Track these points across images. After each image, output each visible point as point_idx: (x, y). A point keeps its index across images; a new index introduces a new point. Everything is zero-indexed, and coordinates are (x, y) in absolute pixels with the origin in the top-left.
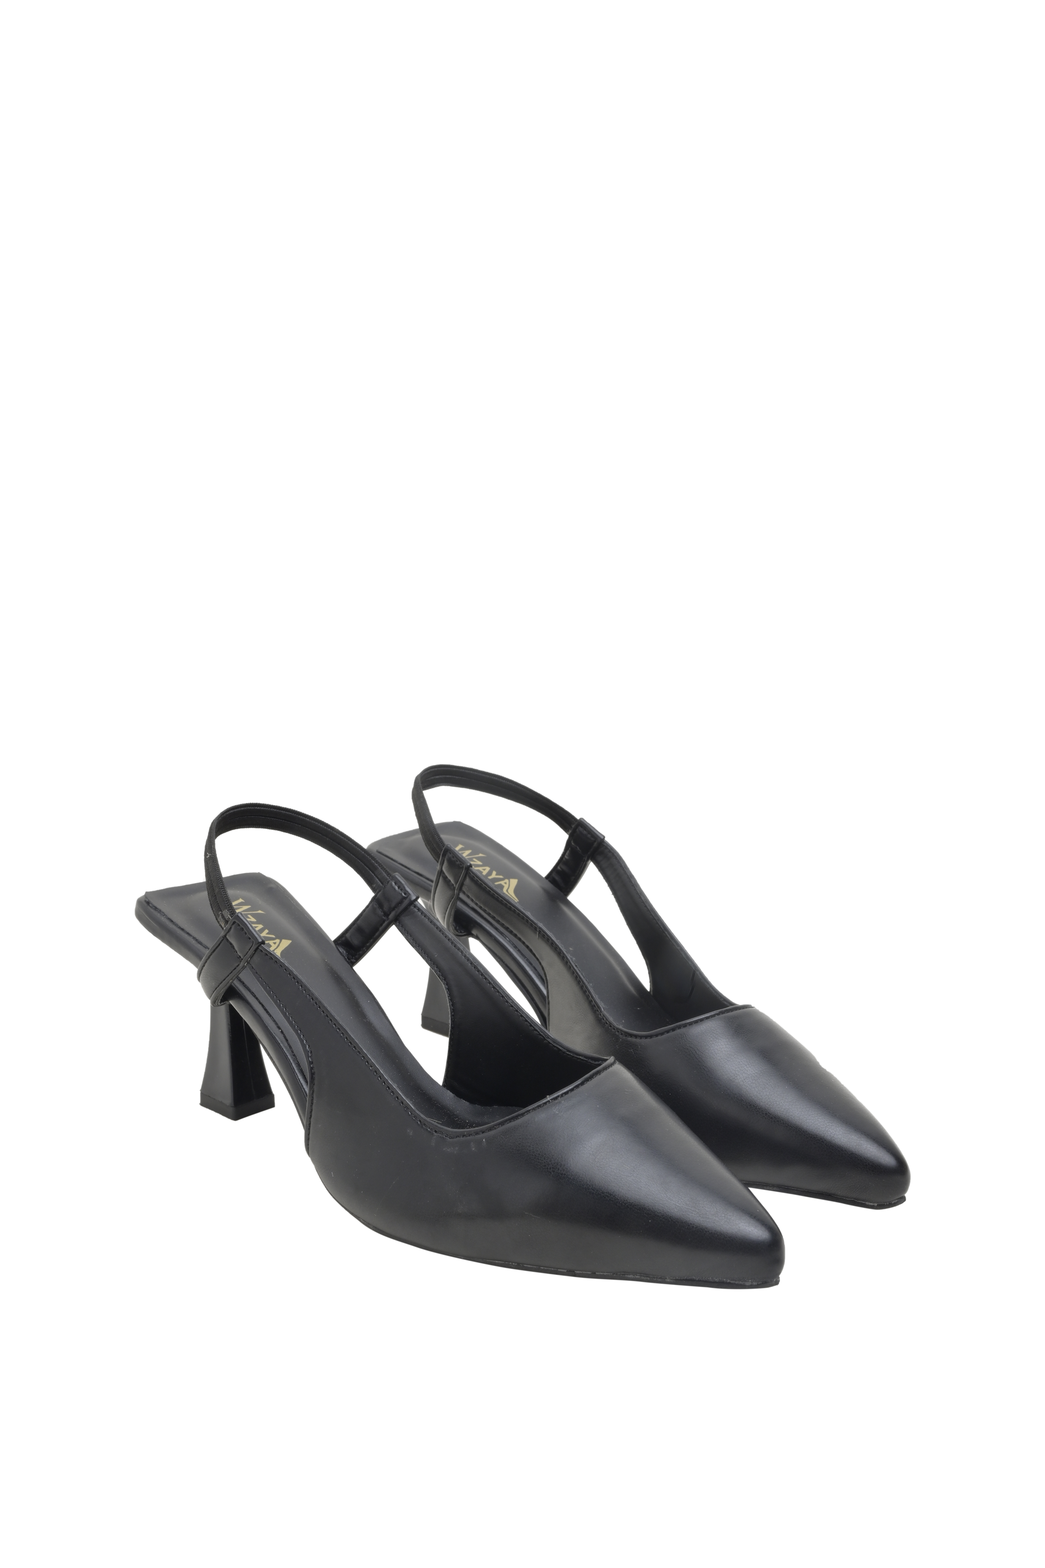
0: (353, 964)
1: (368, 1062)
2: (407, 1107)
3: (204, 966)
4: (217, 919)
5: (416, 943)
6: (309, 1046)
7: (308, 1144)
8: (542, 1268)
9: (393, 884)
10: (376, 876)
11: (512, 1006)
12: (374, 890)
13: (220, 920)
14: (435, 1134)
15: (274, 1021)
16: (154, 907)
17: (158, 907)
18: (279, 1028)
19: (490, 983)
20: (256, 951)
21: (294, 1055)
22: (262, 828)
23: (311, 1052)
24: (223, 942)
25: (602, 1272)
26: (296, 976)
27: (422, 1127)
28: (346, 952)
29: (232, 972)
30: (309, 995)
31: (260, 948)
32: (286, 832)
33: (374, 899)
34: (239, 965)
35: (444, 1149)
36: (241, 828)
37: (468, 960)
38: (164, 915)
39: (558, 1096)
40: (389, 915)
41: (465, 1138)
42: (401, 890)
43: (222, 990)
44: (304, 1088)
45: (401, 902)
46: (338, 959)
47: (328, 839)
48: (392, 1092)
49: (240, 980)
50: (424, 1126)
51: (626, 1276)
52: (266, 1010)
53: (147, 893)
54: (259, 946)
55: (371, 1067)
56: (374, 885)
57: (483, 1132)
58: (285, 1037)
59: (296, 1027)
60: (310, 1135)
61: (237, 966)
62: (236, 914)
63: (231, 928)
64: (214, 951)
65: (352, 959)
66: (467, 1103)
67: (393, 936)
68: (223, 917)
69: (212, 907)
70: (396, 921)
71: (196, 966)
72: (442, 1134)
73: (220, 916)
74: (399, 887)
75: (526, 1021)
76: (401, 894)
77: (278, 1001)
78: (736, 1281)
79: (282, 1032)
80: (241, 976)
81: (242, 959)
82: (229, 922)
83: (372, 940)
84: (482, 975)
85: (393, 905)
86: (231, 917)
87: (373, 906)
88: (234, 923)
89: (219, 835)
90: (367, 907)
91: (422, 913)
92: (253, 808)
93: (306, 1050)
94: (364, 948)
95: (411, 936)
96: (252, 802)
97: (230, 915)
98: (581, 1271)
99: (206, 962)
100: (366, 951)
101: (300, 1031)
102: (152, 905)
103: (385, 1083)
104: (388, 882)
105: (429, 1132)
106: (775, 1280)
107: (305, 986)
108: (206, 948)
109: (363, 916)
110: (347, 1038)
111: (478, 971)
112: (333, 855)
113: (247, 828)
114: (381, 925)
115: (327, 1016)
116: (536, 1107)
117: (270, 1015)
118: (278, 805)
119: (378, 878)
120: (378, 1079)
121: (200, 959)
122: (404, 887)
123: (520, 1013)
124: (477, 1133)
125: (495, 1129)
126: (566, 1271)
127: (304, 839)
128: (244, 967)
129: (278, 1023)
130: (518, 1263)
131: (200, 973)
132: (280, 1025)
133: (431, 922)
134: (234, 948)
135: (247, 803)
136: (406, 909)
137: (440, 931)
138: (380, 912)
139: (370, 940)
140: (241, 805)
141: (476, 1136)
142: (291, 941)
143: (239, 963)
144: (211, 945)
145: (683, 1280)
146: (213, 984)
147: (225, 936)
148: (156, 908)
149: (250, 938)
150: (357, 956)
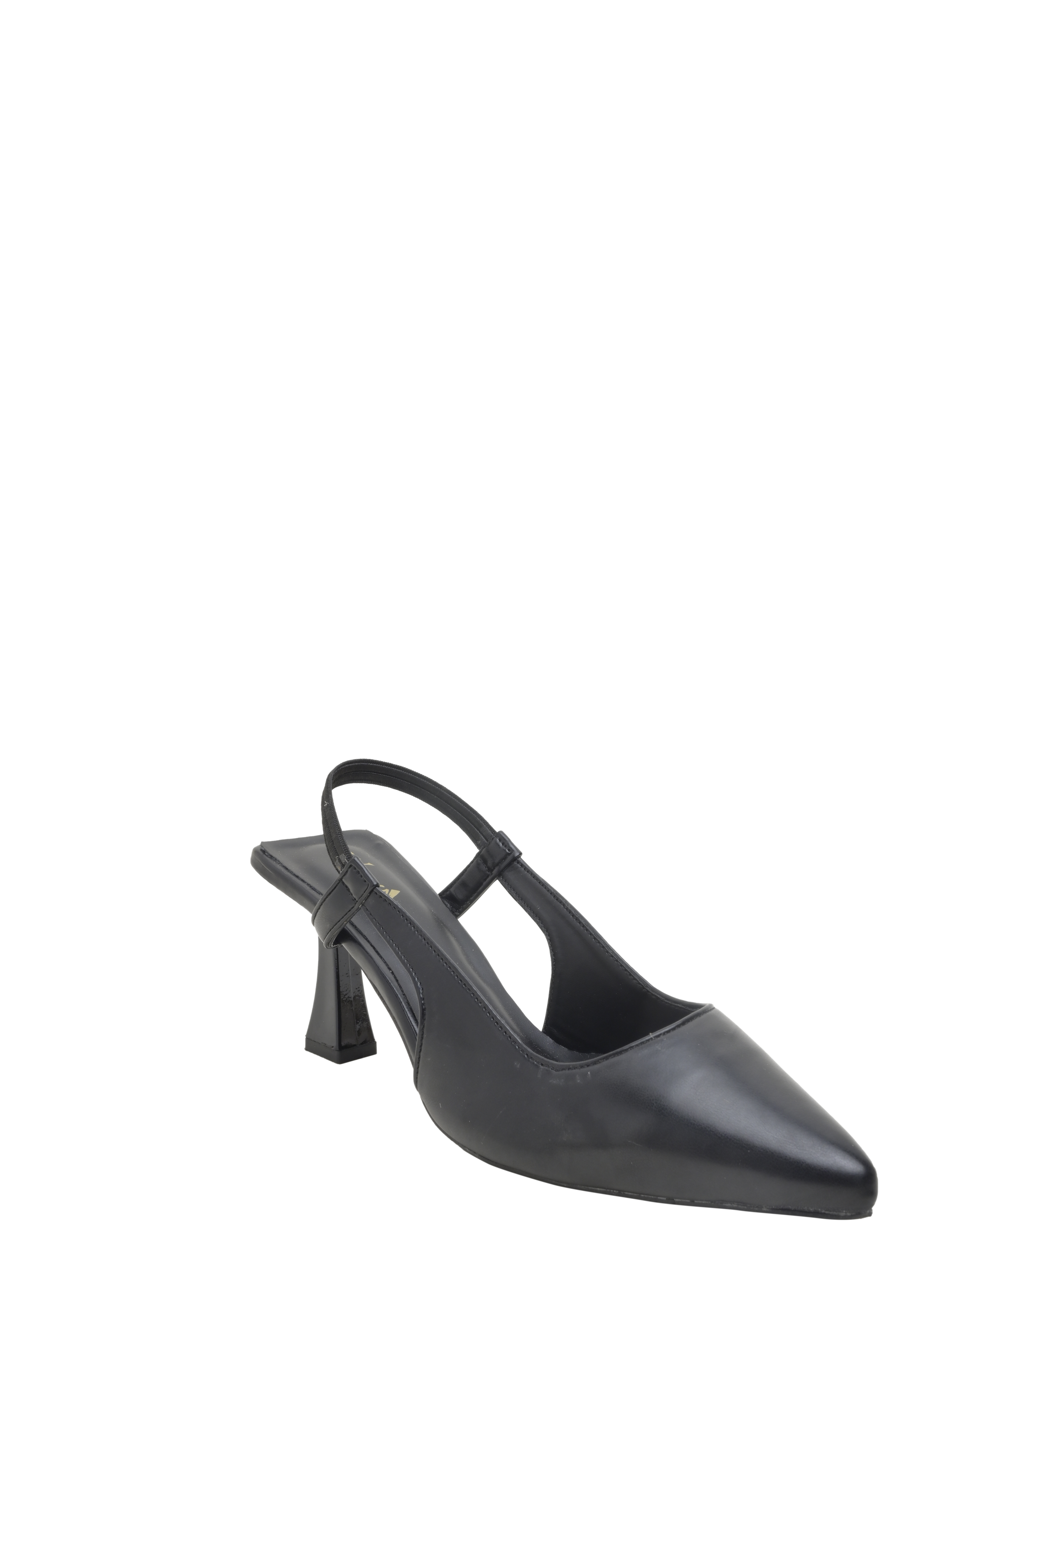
0: (458, 916)
1: (477, 999)
2: (515, 1042)
3: (319, 908)
4: (333, 864)
5: (519, 897)
6: (420, 983)
7: (417, 1078)
8: (643, 1196)
9: (498, 840)
10: (481, 833)
11: (612, 956)
12: (478, 846)
13: (337, 864)
14: (542, 1067)
15: (385, 962)
16: (270, 855)
17: (274, 855)
18: (390, 969)
19: (591, 934)
20: (371, 893)
21: (404, 995)
22: (374, 784)
23: (423, 989)
24: (339, 885)
25: (700, 1200)
26: (408, 917)
27: (529, 1061)
28: (451, 905)
29: (346, 914)
30: (421, 936)
31: (375, 890)
32: (396, 789)
33: (478, 855)
34: (353, 907)
35: (550, 1081)
36: (354, 782)
37: (570, 912)
38: (279, 863)
39: (661, 1034)
40: (492, 870)
41: (570, 1071)
42: (505, 846)
43: (336, 932)
44: (413, 1026)
45: (505, 858)
46: (444, 909)
47: (435, 797)
48: (501, 1027)
49: (352, 924)
50: (530, 1059)
51: (724, 1204)
52: (377, 952)
53: (262, 843)
54: (374, 889)
55: (481, 1003)
56: (479, 842)
57: (588, 1066)
58: (395, 977)
59: (408, 965)
60: (419, 1069)
61: (352, 908)
62: (353, 858)
63: (347, 872)
64: (330, 893)
65: (456, 912)
66: (566, 1049)
67: (496, 892)
68: (340, 860)
69: (328, 852)
70: (500, 876)
71: (310, 911)
72: (549, 1067)
73: (337, 860)
74: (503, 844)
75: (626, 970)
76: (505, 850)
77: (391, 941)
78: (830, 1211)
79: (393, 973)
80: (354, 920)
81: (357, 901)
82: (345, 866)
83: (475, 894)
84: (583, 927)
85: (497, 861)
86: (348, 861)
87: (477, 861)
88: (351, 866)
89: (335, 787)
90: (472, 862)
91: (525, 869)
92: (366, 764)
93: (418, 987)
94: (468, 902)
95: (514, 890)
96: (365, 758)
97: (347, 859)
98: (681, 1199)
99: (322, 904)
100: (470, 904)
101: (412, 969)
102: (268, 853)
103: (493, 1019)
104: (493, 839)
105: (536, 1065)
106: (868, 1212)
107: (418, 927)
108: (320, 894)
109: (467, 871)
110: (457, 976)
111: (580, 923)
112: (440, 812)
113: (359, 783)
114: (485, 880)
115: (439, 955)
116: (639, 1044)
117: (381, 957)
118: (390, 762)
119: (483, 835)
120: (487, 1015)
121: (315, 904)
122: (508, 844)
123: (620, 963)
124: (582, 1067)
125: (600, 1062)
126: (665, 1199)
127: (412, 796)
128: (358, 909)
129: (389, 964)
130: (619, 1190)
131: (315, 916)
132: (390, 966)
133: (533, 877)
134: (349, 891)
135: (361, 758)
136: (510, 864)
137: (543, 885)
138: (484, 868)
139: (474, 894)
140: (355, 760)
141: (581, 1069)
142: (399, 892)
143: (353, 905)
144: (324, 891)
145: (779, 1209)
146: (328, 925)
147: (341, 879)
148: (271, 857)
149: (365, 881)
150: (460, 910)
